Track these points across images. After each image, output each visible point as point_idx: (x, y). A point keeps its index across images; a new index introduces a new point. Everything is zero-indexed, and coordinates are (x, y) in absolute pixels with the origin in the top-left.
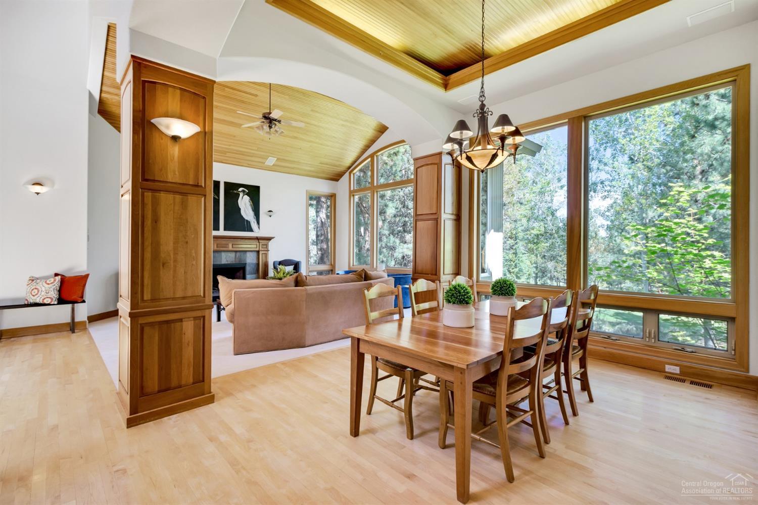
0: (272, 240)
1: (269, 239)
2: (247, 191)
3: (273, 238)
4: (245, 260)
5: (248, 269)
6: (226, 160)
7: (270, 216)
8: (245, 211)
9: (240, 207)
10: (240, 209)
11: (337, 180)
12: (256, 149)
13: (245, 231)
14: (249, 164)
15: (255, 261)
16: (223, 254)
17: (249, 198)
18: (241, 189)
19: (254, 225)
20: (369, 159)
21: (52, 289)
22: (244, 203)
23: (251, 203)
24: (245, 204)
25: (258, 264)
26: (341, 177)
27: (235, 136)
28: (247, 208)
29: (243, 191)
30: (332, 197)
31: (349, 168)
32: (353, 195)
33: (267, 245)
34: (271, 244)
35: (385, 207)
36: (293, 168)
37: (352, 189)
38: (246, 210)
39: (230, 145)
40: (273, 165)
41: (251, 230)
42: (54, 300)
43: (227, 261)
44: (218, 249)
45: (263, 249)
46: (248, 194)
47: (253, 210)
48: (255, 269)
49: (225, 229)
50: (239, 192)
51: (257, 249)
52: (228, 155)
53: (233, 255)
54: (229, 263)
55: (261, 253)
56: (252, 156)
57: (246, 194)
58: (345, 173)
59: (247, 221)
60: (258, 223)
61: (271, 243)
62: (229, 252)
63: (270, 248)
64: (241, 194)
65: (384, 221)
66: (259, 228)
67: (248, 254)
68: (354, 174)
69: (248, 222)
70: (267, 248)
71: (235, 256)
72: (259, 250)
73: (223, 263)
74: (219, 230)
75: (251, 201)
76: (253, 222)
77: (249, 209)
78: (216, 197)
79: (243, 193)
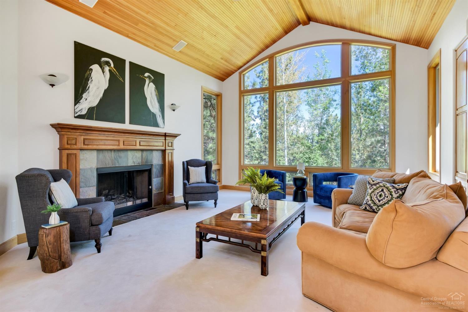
0: (177, 137)
1: (175, 136)
2: (153, 78)
4: (151, 161)
5: (155, 171)
7: (174, 110)
8: (151, 102)
9: (146, 96)
10: (146, 98)
11: (224, 80)
13: (151, 126)
15: (160, 162)
16: (130, 153)
17: (154, 86)
18: (147, 74)
19: (159, 120)
24: (151, 94)
25: (164, 166)
26: (228, 77)
28: (153, 99)
29: (149, 77)
30: (218, 97)
32: (243, 96)
33: (172, 143)
37: (242, 88)
38: (152, 100)
41: (156, 125)
43: (133, 162)
44: (125, 147)
45: (169, 148)
47: (158, 102)
49: (131, 122)
50: (145, 77)
51: (163, 148)
53: (139, 154)
54: (136, 164)
55: (167, 151)
56: (164, 35)
58: (234, 73)
59: (153, 113)
60: (163, 116)
61: (176, 141)
62: (136, 151)
63: (175, 146)
64: (147, 81)
66: (164, 122)
67: (154, 154)
68: (243, 75)
69: (154, 115)
70: (172, 146)
71: (142, 156)
72: (165, 148)
73: (129, 165)
74: (123, 122)
75: (156, 91)
76: (158, 116)
77: (155, 99)
78: (121, 79)
79: (149, 79)
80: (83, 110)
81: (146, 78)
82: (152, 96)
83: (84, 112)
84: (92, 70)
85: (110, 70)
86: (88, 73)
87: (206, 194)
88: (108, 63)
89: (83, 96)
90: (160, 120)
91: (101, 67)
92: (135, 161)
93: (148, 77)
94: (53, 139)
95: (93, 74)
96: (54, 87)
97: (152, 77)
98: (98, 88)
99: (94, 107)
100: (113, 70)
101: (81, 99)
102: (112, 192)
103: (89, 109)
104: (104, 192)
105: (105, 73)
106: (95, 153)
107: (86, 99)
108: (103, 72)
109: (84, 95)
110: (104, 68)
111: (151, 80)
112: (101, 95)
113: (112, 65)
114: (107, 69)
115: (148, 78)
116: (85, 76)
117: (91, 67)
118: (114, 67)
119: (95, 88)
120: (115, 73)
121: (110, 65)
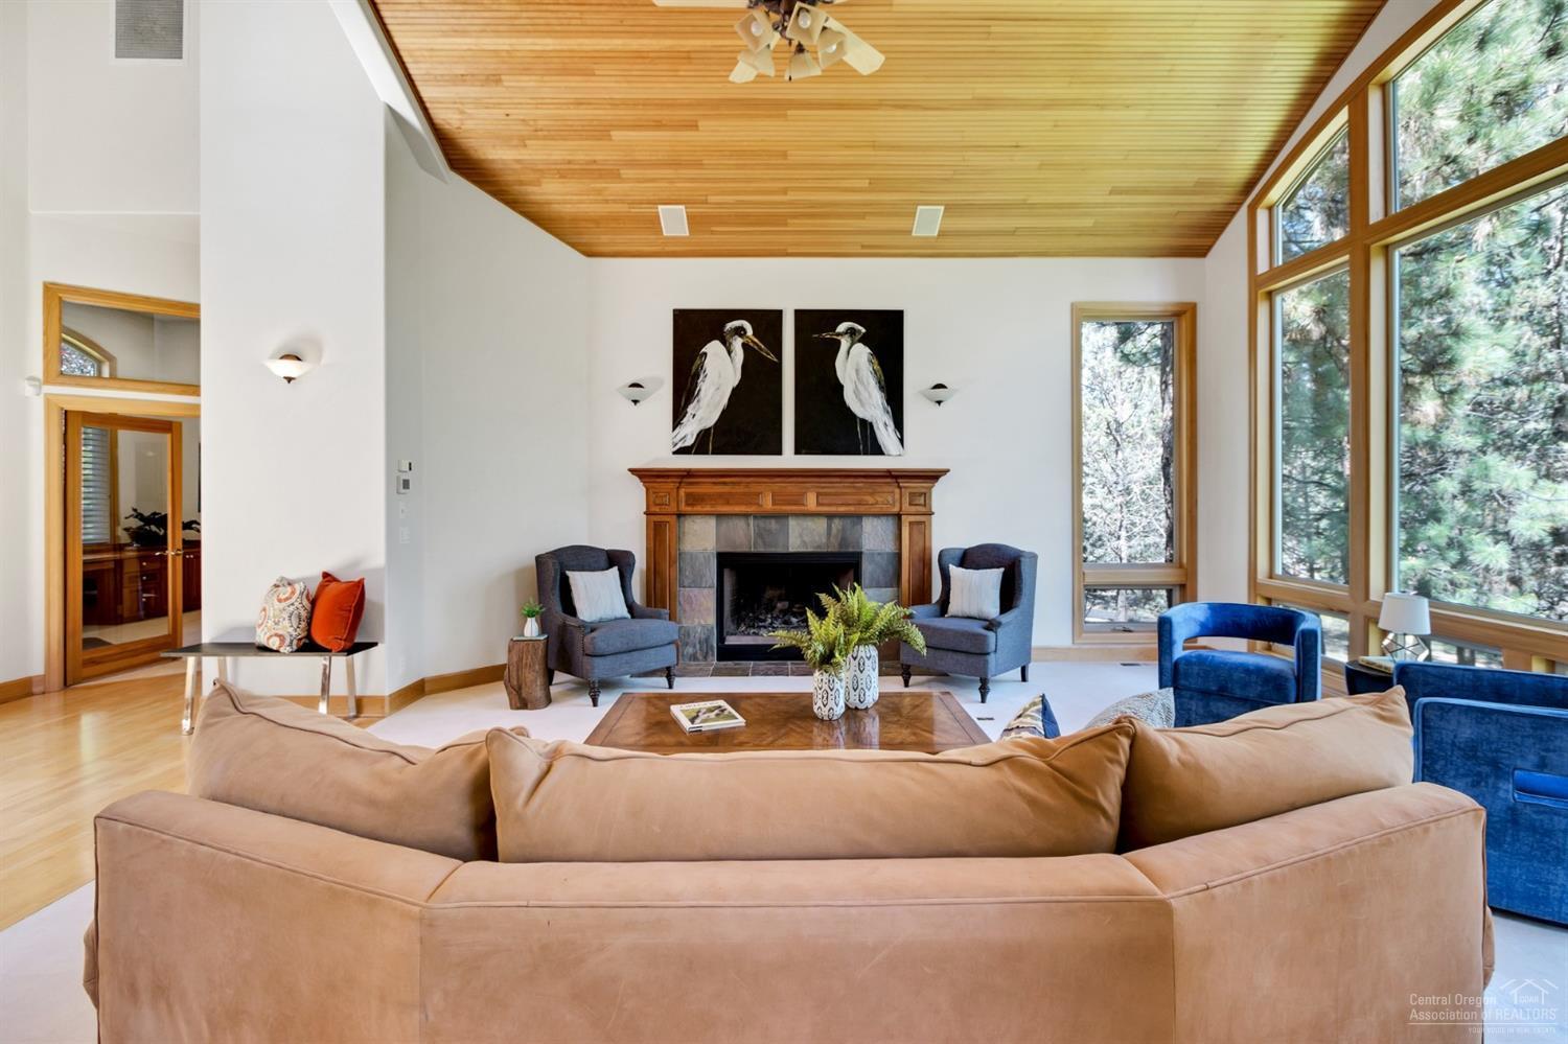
0: (942, 479)
1: (933, 476)
2: (864, 331)
3: (946, 472)
4: (859, 544)
5: (867, 568)
6: (797, 244)
7: (939, 402)
8: (857, 392)
9: (842, 382)
10: (841, 387)
11: (1202, 252)
12: (865, 183)
13: (857, 453)
14: (863, 247)
15: (889, 547)
16: (792, 523)
17: (868, 350)
18: (842, 327)
19: (886, 435)
20: (1343, 116)
21: (286, 615)
22: (855, 366)
23: (877, 367)
24: (858, 372)
25: (899, 556)
26: (1217, 237)
27: (784, 155)
28: (862, 383)
29: (851, 332)
30: (1181, 320)
31: (1250, 185)
32: (1270, 295)
33: (926, 495)
34: (939, 493)
35: (1449, 341)
36: (1013, 233)
37: (1263, 267)
38: (860, 387)
39: (785, 191)
40: (942, 234)
41: (877, 450)
42: (288, 641)
43: (804, 543)
44: (777, 508)
45: (913, 509)
46: (864, 340)
47: (881, 388)
48: (891, 569)
49: (799, 449)
50: (839, 334)
51: (896, 509)
52: (795, 224)
53: (822, 523)
54: (810, 550)
55: (906, 520)
56: (863, 216)
57: (859, 341)
58: (1233, 214)
59: (864, 422)
60: (899, 425)
61: (938, 490)
62: (808, 519)
63: (935, 506)
64: (845, 342)
65: (1448, 397)
66: (901, 441)
67: (869, 525)
68: (1270, 209)
69: (867, 426)
70: (925, 505)
71: (829, 528)
72: (901, 509)
73: (791, 550)
74: (779, 452)
75: (875, 361)
76: (881, 426)
77: (869, 384)
78: (772, 357)
79: (851, 336)
80: (689, 437)
81: (839, 338)
82: (858, 379)
83: (690, 442)
84: (705, 354)
85: (744, 345)
86: (698, 362)
87: (950, 654)
88: (740, 331)
89: (688, 410)
90: (889, 435)
91: (724, 342)
92: (806, 539)
93: (846, 333)
94: (635, 497)
95: (708, 363)
96: (638, 404)
97: (860, 328)
98: (718, 388)
99: (710, 428)
100: (752, 341)
101: (685, 416)
102: (799, 608)
103: (698, 435)
104: (779, 605)
105: (733, 354)
106: (712, 522)
107: (694, 416)
108: (729, 353)
109: (690, 409)
110: (730, 344)
111: (858, 337)
112: (725, 401)
113: (750, 332)
114: (737, 343)
115: (847, 336)
116: (691, 370)
117: (703, 350)
118: (754, 334)
119: (712, 390)
120: (756, 347)
121: (746, 333)
